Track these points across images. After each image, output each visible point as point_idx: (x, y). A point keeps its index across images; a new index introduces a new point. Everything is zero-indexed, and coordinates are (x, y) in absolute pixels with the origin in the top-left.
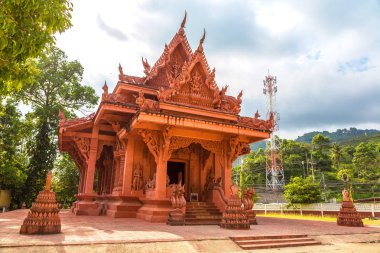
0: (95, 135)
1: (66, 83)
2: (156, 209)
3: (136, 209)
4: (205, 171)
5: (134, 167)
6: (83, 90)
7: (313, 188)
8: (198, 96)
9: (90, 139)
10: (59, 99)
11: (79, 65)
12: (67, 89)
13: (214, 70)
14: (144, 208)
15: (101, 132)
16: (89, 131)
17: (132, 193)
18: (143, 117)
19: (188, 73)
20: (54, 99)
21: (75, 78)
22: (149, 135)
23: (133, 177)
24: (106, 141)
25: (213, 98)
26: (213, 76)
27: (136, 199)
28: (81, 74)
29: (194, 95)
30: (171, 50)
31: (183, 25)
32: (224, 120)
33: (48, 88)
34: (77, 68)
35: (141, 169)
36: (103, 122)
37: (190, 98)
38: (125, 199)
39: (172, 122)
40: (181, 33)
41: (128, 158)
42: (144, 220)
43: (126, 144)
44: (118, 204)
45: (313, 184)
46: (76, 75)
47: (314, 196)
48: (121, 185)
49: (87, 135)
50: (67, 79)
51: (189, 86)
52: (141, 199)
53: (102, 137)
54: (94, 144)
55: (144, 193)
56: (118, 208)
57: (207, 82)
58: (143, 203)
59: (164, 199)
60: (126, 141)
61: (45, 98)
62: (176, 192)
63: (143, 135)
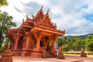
0: (18, 33)
1: (8, 21)
2: (37, 54)
3: (30, 54)
4: (47, 43)
5: (30, 42)
6: (13, 23)
7: (68, 48)
8: (47, 24)
9: (17, 35)
10: (6, 25)
11: (12, 17)
12: (8, 23)
13: (51, 18)
14: (33, 53)
15: (20, 33)
16: (17, 32)
17: (29, 49)
18: (35, 28)
19: (45, 18)
20: (4, 25)
21: (10, 20)
22: (36, 33)
23: (29, 45)
24: (21, 35)
25: (50, 25)
26: (50, 19)
27: (30, 51)
28: (12, 19)
29: (46, 24)
30: (39, 13)
31: (42, 8)
32: (53, 30)
33: (3, 22)
34: (11, 17)
35: (31, 43)
36: (21, 30)
37: (45, 25)
38: (27, 51)
39: (43, 30)
40: (41, 9)
41: (28, 40)
42: (33, 57)
43: (28, 36)
44: (25, 52)
45: (67, 47)
46: (11, 19)
47: (68, 49)
48: (26, 47)
49: (16, 34)
50: (8, 20)
51: (45, 22)
52: (31, 51)
53: (20, 34)
54: (18, 36)
55: (32, 49)
56: (25, 53)
57: (49, 21)
58: (32, 52)
59: (40, 51)
60: (27, 35)
61: (2, 24)
62: (44, 49)
63: (34, 33)
